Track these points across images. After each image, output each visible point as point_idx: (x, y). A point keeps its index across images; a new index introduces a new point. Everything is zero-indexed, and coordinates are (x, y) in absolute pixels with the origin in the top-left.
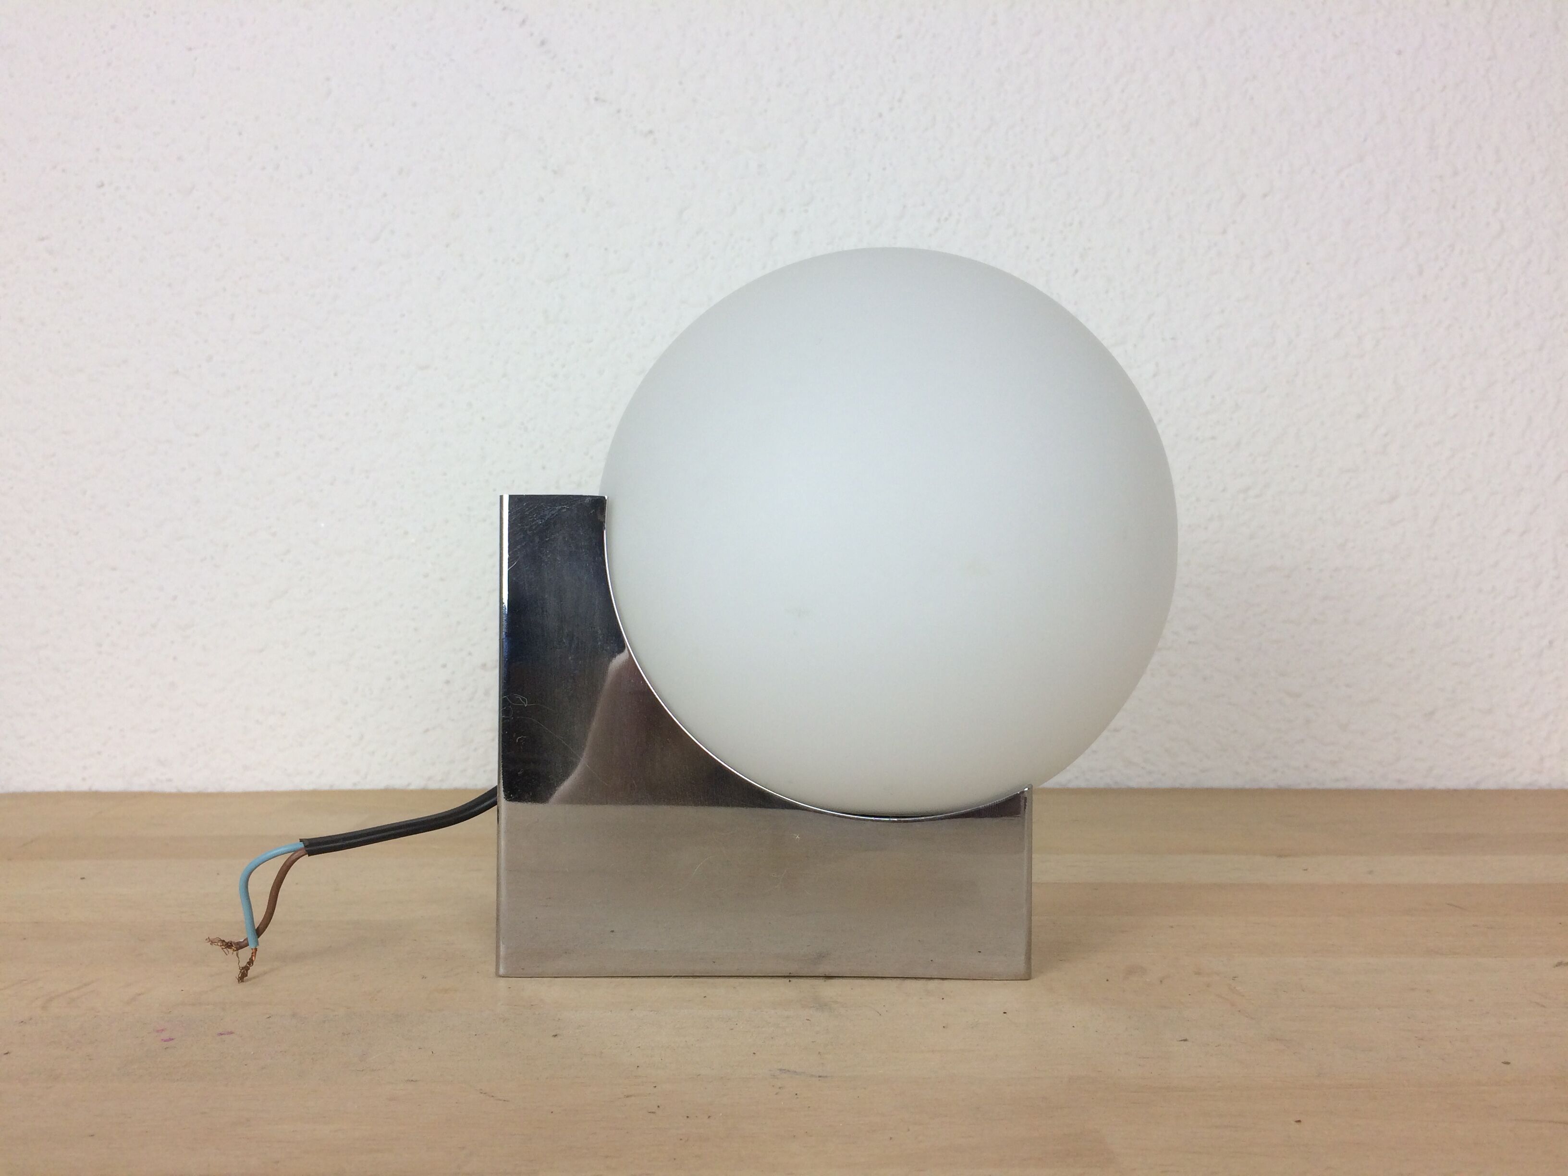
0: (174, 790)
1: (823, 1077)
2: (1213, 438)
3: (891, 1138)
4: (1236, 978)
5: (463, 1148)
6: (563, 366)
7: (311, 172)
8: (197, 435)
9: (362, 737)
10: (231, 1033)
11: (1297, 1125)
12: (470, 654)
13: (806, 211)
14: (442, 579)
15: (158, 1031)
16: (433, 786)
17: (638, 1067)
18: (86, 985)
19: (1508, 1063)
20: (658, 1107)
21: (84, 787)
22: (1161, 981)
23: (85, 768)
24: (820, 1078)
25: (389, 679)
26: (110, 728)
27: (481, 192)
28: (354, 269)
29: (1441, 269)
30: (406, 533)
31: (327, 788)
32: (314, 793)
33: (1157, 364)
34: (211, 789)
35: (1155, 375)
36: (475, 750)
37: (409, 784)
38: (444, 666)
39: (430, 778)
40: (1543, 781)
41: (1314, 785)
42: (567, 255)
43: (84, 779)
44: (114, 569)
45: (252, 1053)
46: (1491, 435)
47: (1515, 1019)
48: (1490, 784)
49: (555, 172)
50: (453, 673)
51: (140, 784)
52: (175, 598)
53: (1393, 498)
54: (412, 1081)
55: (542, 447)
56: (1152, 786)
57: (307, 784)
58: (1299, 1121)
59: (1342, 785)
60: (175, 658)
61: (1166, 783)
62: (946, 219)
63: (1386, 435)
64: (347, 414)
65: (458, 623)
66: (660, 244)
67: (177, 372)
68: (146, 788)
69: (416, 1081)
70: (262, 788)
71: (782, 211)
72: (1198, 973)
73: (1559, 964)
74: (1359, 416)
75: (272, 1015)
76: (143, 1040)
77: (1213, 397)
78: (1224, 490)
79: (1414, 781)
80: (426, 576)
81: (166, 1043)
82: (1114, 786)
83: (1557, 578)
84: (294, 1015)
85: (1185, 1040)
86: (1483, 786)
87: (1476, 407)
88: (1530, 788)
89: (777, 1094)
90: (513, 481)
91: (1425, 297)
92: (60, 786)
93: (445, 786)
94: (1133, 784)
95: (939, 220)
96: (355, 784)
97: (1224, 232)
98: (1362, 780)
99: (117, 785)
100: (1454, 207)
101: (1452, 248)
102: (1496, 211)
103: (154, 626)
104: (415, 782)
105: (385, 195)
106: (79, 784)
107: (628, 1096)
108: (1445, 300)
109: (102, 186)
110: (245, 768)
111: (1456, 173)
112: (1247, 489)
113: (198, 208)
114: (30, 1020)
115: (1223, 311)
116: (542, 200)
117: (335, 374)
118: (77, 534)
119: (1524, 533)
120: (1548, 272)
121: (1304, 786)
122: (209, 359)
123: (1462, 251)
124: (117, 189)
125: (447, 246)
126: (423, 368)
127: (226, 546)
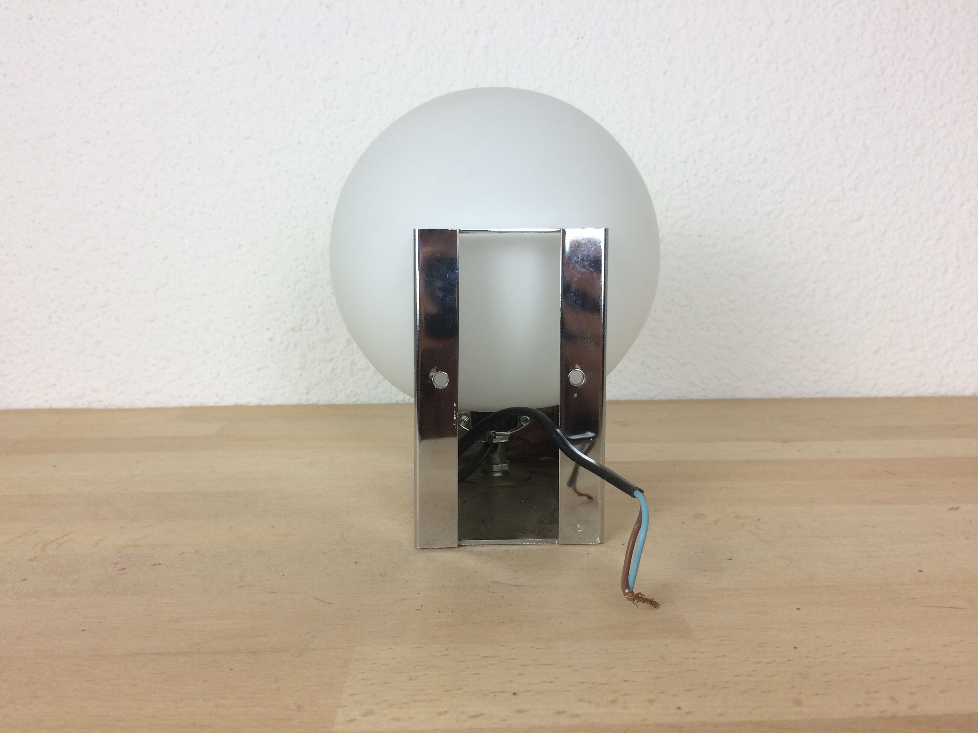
0: (103, 407)
1: (518, 586)
2: (749, 181)
3: (560, 623)
4: (759, 520)
5: (308, 633)
6: (337, 137)
7: (168, 8)
8: (103, 183)
9: (219, 374)
10: (160, 564)
11: (798, 611)
12: (284, 322)
13: (492, 32)
14: (265, 275)
15: (115, 564)
16: (264, 403)
17: (407, 581)
18: (67, 535)
19: (921, 571)
20: (422, 606)
21: (46, 406)
22: (715, 523)
23: (46, 394)
24: (516, 587)
25: (234, 338)
26: (60, 370)
27: (279, 21)
28: (199, 73)
29: (896, 70)
30: (240, 246)
31: (199, 405)
32: (191, 408)
33: (715, 133)
34: (127, 406)
35: (714, 141)
36: (290, 381)
37: (250, 402)
38: (268, 329)
39: (262, 399)
40: (943, 391)
41: (803, 396)
42: (337, 63)
43: (46, 401)
44: (56, 270)
45: (174, 576)
46: (922, 178)
47: (925, 544)
48: (911, 394)
49: (327, 6)
50: (274, 334)
51: (82, 403)
52: (96, 288)
53: (860, 218)
54: (273, 592)
55: (325, 190)
56: (706, 398)
57: (186, 402)
58: (799, 609)
59: (821, 395)
60: (98, 326)
61: (714, 396)
62: (582, 38)
63: (857, 178)
64: (199, 169)
65: (276, 302)
66: (397, 55)
67: (88, 142)
68: (86, 406)
69: (276, 592)
70: (159, 405)
71: (476, 32)
72: (737, 517)
73: (951, 509)
74: (841, 166)
75: (183, 552)
76: (106, 570)
77: (750, 154)
78: (755, 214)
79: (865, 392)
80: (255, 273)
81: (121, 571)
82: (682, 398)
83: (958, 267)
84: (197, 552)
85: (731, 559)
86: (906, 395)
87: (914, 160)
88: (934, 395)
90: (307, 212)
91: (885, 89)
92: (31, 405)
93: (272, 403)
94: (695, 396)
95: (578, 38)
96: (216, 403)
97: (760, 46)
98: (833, 392)
99: (68, 405)
100: (905, 29)
101: (903, 56)
102: (932, 32)
103: (84, 306)
104: (253, 401)
105: (217, 23)
106: (43, 404)
107: (403, 600)
108: (897, 91)
109: (31, 18)
110: (147, 393)
111: (908, 7)
112: (770, 213)
113: (95, 32)
114: (36, 558)
115: (758, 98)
116: (319, 25)
117: (190, 143)
118: (31, 247)
119: (939, 239)
120: (963, 73)
121: (797, 396)
122: (108, 133)
123: (909, 58)
124: (42, 20)
125: (259, 57)
126: (247, 138)
127: (126, 254)
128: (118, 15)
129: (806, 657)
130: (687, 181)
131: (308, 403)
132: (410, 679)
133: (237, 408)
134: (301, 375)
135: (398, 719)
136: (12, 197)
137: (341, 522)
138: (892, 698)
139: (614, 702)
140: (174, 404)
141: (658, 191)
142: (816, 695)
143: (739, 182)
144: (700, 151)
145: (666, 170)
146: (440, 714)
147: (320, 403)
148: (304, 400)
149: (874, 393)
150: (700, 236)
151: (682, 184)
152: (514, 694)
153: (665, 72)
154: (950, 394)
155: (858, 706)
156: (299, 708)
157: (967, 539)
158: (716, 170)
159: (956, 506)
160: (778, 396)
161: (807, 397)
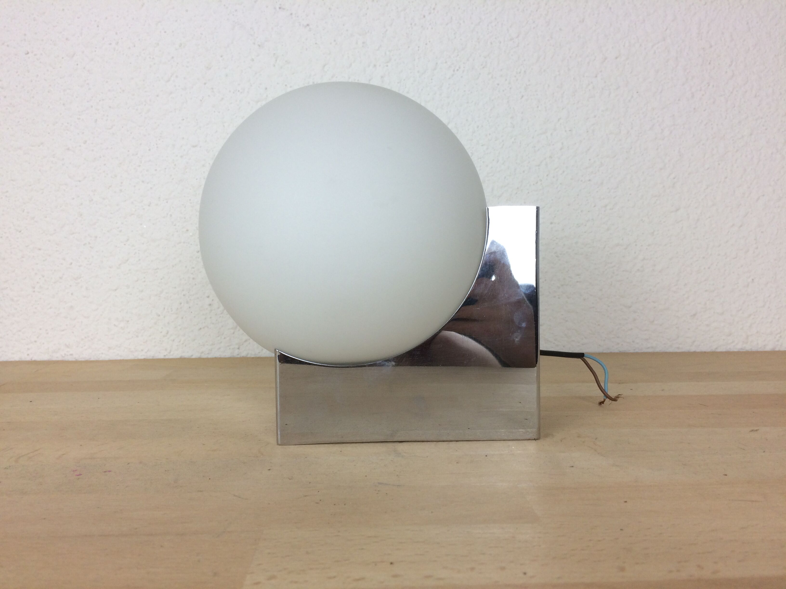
0: (74, 360)
1: (399, 486)
2: (590, 180)
4: (597, 439)
5: (227, 520)
7: (135, 46)
8: (80, 181)
9: (168, 333)
10: (110, 471)
11: (625, 504)
13: (387, 66)
15: (73, 471)
16: (204, 356)
17: (310, 483)
18: (37, 450)
19: (726, 475)
20: (320, 500)
21: (28, 359)
22: (561, 441)
23: (28, 349)
25: (181, 303)
26: (40, 329)
27: (222, 56)
28: (157, 96)
29: (703, 95)
30: (187, 230)
31: (151, 357)
32: (145, 360)
33: (562, 144)
34: (92, 359)
35: (561, 149)
36: (225, 338)
37: (192, 356)
38: (208, 297)
39: (202, 352)
40: (748, 347)
41: (637, 351)
42: (266, 89)
43: (28, 355)
44: (40, 249)
45: (121, 480)
46: (726, 178)
47: (730, 455)
48: (722, 349)
49: (259, 46)
50: (213, 300)
51: (57, 357)
52: (71, 264)
53: (677, 210)
54: (200, 491)
57: (141, 355)
58: (626, 502)
59: (650, 350)
60: (72, 294)
62: (458, 70)
63: (674, 178)
64: (156, 170)
67: (68, 149)
68: (60, 359)
69: (202, 491)
70: (119, 358)
71: (375, 66)
72: (579, 437)
73: (752, 431)
74: (661, 169)
75: (130, 463)
76: (66, 475)
77: (590, 160)
78: (595, 206)
79: (685, 348)
81: (78, 476)
83: (757, 248)
84: (141, 463)
85: (572, 467)
86: (719, 350)
88: (741, 350)
89: (377, 493)
91: (694, 109)
92: (16, 357)
93: (210, 356)
95: (454, 71)
96: (165, 356)
97: (596, 77)
98: (660, 348)
99: (45, 357)
100: (710, 63)
101: (709, 84)
102: (730, 66)
103: (61, 278)
104: (196, 355)
105: (173, 58)
106: (25, 357)
107: (306, 496)
108: (705, 110)
109: (28, 53)
110: (110, 348)
111: (711, 46)
112: (606, 206)
113: (77, 65)
114: (10, 467)
115: (595, 117)
116: (253, 60)
117: (149, 150)
118: (20, 232)
119: (741, 226)
120: (756, 96)
121: (632, 351)
122: (85, 142)
123: (713, 86)
124: (35, 55)
125: (205, 84)
126: (194, 146)
127: (96, 237)
128: (95, 51)
129: (630, 536)
130: (541, 180)
131: (238, 356)
132: (307, 553)
133: (182, 360)
134: (234, 333)
135: (296, 582)
136: (7, 192)
137: (259, 440)
138: (699, 566)
139: (472, 569)
140: (131, 357)
141: (518, 188)
142: (637, 564)
143: (582, 181)
144: (551, 157)
145: (524, 172)
146: (330, 578)
147: (249, 356)
148: (236, 353)
149: (693, 349)
150: (551, 223)
151: (537, 183)
152: (391, 563)
153: (523, 97)
154: (754, 349)
155: (670, 572)
156: (215, 574)
157: (764, 452)
158: (564, 172)
159: (756, 429)
160: (616, 351)
161: (640, 351)
